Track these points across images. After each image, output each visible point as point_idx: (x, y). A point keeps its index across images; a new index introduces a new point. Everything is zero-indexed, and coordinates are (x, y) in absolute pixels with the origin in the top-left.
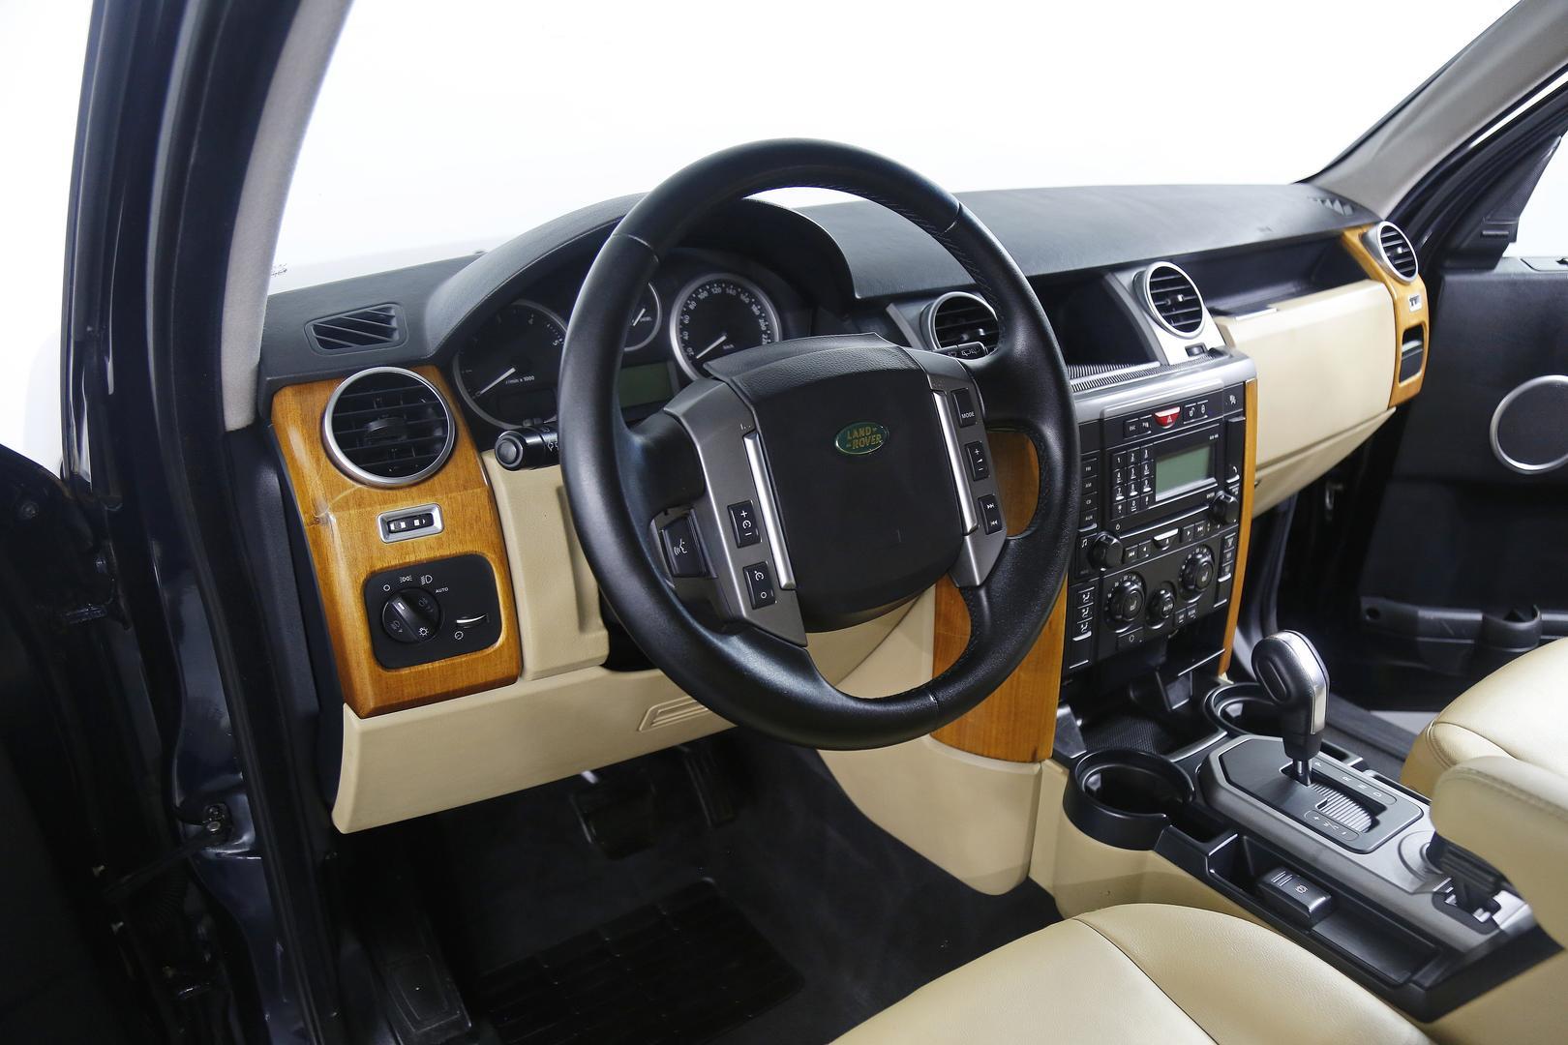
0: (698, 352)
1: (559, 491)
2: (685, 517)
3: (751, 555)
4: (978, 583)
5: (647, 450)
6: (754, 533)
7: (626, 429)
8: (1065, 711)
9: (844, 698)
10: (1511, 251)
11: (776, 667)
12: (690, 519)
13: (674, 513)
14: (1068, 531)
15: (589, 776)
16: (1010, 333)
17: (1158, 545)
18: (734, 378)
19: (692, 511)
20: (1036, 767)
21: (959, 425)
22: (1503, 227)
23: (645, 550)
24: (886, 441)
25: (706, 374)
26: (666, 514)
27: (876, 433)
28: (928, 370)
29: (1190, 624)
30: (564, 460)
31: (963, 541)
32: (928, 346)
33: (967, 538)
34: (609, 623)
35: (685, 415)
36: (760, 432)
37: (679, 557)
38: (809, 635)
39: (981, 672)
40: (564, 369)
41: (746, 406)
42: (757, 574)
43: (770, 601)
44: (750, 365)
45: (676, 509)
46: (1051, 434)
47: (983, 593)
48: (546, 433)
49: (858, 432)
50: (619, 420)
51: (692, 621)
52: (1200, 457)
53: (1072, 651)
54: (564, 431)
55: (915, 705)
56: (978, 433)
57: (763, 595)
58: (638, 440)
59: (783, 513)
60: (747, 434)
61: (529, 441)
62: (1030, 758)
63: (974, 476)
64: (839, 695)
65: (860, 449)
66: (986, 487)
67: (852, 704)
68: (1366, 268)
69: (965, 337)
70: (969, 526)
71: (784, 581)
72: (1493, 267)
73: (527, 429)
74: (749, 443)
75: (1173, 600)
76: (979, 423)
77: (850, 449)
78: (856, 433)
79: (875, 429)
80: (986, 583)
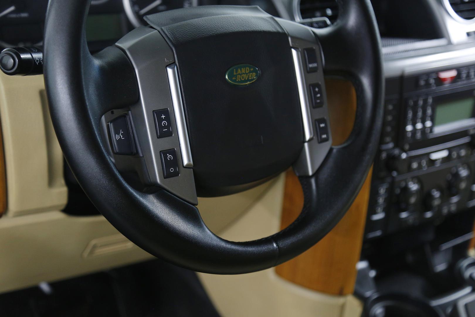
0: (142, 8)
1: (41, 93)
2: (125, 116)
3: (166, 143)
4: (310, 173)
5: (102, 70)
6: (169, 129)
7: (90, 55)
8: (362, 265)
9: (219, 240)
11: (176, 216)
12: (128, 117)
13: (118, 112)
14: (372, 146)
15: (45, 287)
16: (345, 13)
17: (432, 162)
18: (163, 28)
19: (130, 112)
21: (307, 71)
23: (97, 134)
24: (259, 78)
25: (144, 24)
26: (112, 113)
27: (252, 72)
28: (289, 33)
29: (451, 216)
30: (46, 70)
31: (303, 147)
32: (292, 18)
33: (306, 145)
34: (69, 182)
35: (130, 49)
36: (177, 64)
37: (119, 141)
38: (199, 198)
39: (308, 231)
40: (50, 10)
41: (169, 46)
42: (169, 156)
43: (176, 174)
44: (175, 20)
45: (120, 110)
46: (366, 82)
47: (313, 181)
48: (35, 52)
49: (241, 70)
50: (85, 49)
51: (124, 182)
52: (467, 105)
53: (370, 225)
54: (47, 51)
55: (264, 248)
56: (319, 78)
57: (172, 170)
58: (97, 62)
59: (189, 119)
60: (169, 65)
61: (23, 56)
63: (313, 105)
64: (215, 238)
65: (242, 82)
66: (321, 113)
67: (223, 244)
69: (318, 14)
70: (308, 136)
71: (186, 162)
73: (21, 48)
74: (170, 71)
75: (441, 197)
76: (320, 72)
77: (235, 81)
78: (240, 71)
79: (252, 69)
80: (316, 174)
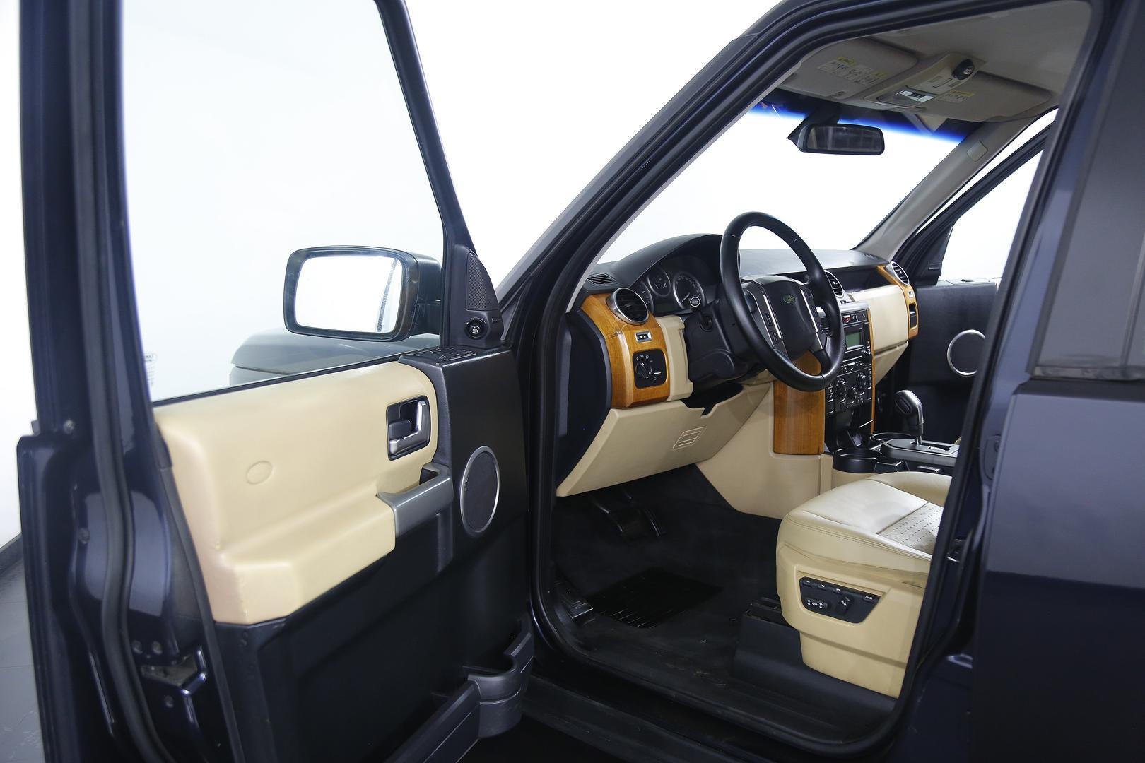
10: (940, 278)
17: (849, 368)
20: (819, 457)
22: (937, 266)
33: (817, 335)
52: (857, 336)
62: (817, 452)
68: (889, 280)
70: (817, 330)
72: (936, 284)
